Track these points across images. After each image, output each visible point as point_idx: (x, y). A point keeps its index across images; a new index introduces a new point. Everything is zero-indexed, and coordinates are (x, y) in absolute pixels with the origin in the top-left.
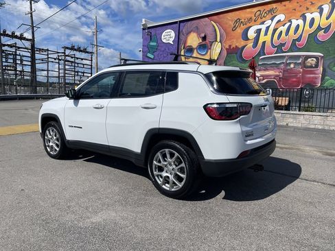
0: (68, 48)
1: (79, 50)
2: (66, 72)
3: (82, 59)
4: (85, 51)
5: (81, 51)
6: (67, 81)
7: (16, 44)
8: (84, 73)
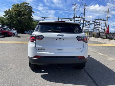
0: (97, 20)
1: (101, 20)
2: (95, 28)
3: (102, 23)
4: (103, 20)
5: (102, 20)
6: (94, 31)
7: (80, 20)
8: (102, 28)
